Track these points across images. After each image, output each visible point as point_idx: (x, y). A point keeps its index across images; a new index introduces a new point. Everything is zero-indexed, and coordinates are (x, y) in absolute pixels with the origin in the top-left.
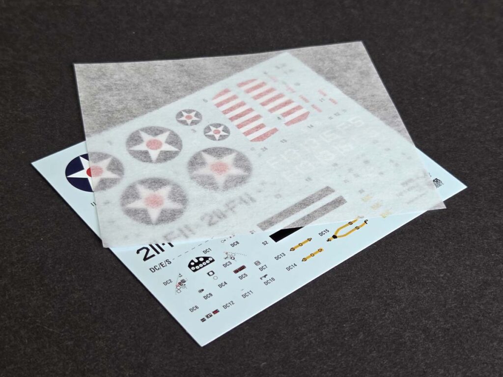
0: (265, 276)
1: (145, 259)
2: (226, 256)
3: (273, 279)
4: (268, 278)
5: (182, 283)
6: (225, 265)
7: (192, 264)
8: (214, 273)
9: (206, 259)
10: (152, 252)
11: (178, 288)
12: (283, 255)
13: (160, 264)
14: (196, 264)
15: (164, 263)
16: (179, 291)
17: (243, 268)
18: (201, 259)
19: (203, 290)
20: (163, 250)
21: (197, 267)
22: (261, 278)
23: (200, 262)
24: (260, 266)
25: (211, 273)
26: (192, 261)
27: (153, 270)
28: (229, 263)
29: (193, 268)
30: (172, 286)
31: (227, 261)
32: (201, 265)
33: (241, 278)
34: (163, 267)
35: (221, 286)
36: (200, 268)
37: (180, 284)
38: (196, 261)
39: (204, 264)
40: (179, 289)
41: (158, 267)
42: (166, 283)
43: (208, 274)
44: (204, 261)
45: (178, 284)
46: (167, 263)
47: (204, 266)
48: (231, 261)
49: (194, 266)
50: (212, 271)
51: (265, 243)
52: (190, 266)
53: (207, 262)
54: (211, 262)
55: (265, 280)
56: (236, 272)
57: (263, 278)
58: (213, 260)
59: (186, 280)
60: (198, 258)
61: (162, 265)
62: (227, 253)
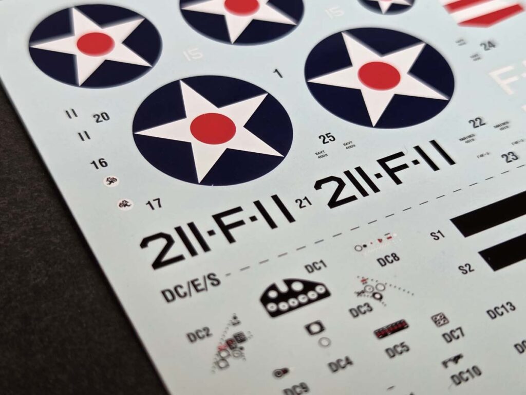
0: (456, 359)
1: (158, 263)
2: (361, 287)
3: (476, 371)
4: (462, 366)
5: (235, 342)
6: (356, 312)
7: (273, 294)
8: (322, 329)
9: (309, 286)
10: (178, 248)
11: (224, 354)
12: (508, 307)
13: (193, 282)
14: (282, 297)
15: (201, 281)
16: (222, 364)
17: (400, 326)
18: (297, 287)
19: (285, 371)
20: (206, 248)
21: (283, 306)
22: (445, 364)
23: (292, 294)
24: (447, 329)
25: (315, 328)
26: (273, 287)
27: (171, 295)
28: (365, 308)
29: (272, 307)
30: (209, 346)
31: (362, 300)
32: (293, 302)
33: (392, 352)
34: (198, 291)
35: (335, 367)
36: (291, 309)
37: (230, 343)
38: (284, 288)
39: (302, 299)
40: (223, 359)
41: (185, 289)
42: (193, 337)
43: (308, 327)
44: (304, 292)
45: (224, 343)
46: (208, 282)
47: (301, 305)
48: (373, 303)
49: (277, 301)
50: (319, 323)
51: (466, 269)
52: (265, 300)
53: (312, 295)
54: (321, 297)
55: (454, 369)
56: (382, 334)
57: (451, 364)
58: (327, 294)
59: (247, 335)
60: (289, 282)
61: (195, 287)
62: (364, 281)
